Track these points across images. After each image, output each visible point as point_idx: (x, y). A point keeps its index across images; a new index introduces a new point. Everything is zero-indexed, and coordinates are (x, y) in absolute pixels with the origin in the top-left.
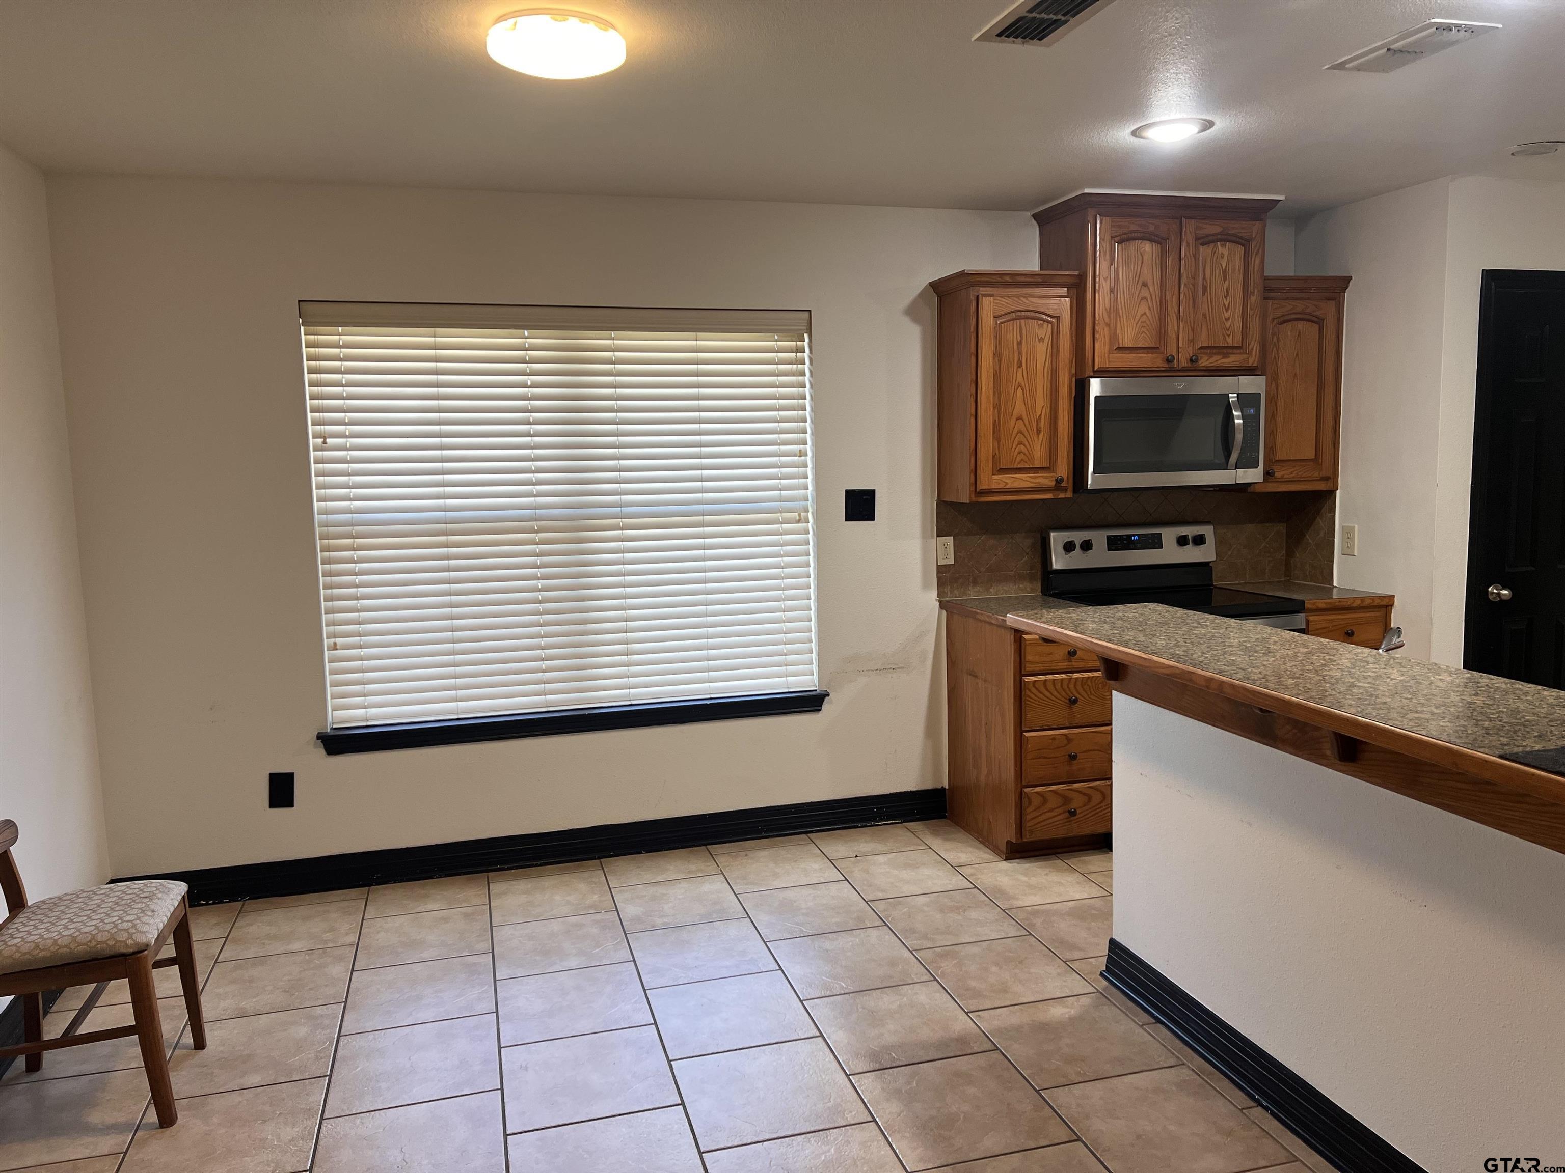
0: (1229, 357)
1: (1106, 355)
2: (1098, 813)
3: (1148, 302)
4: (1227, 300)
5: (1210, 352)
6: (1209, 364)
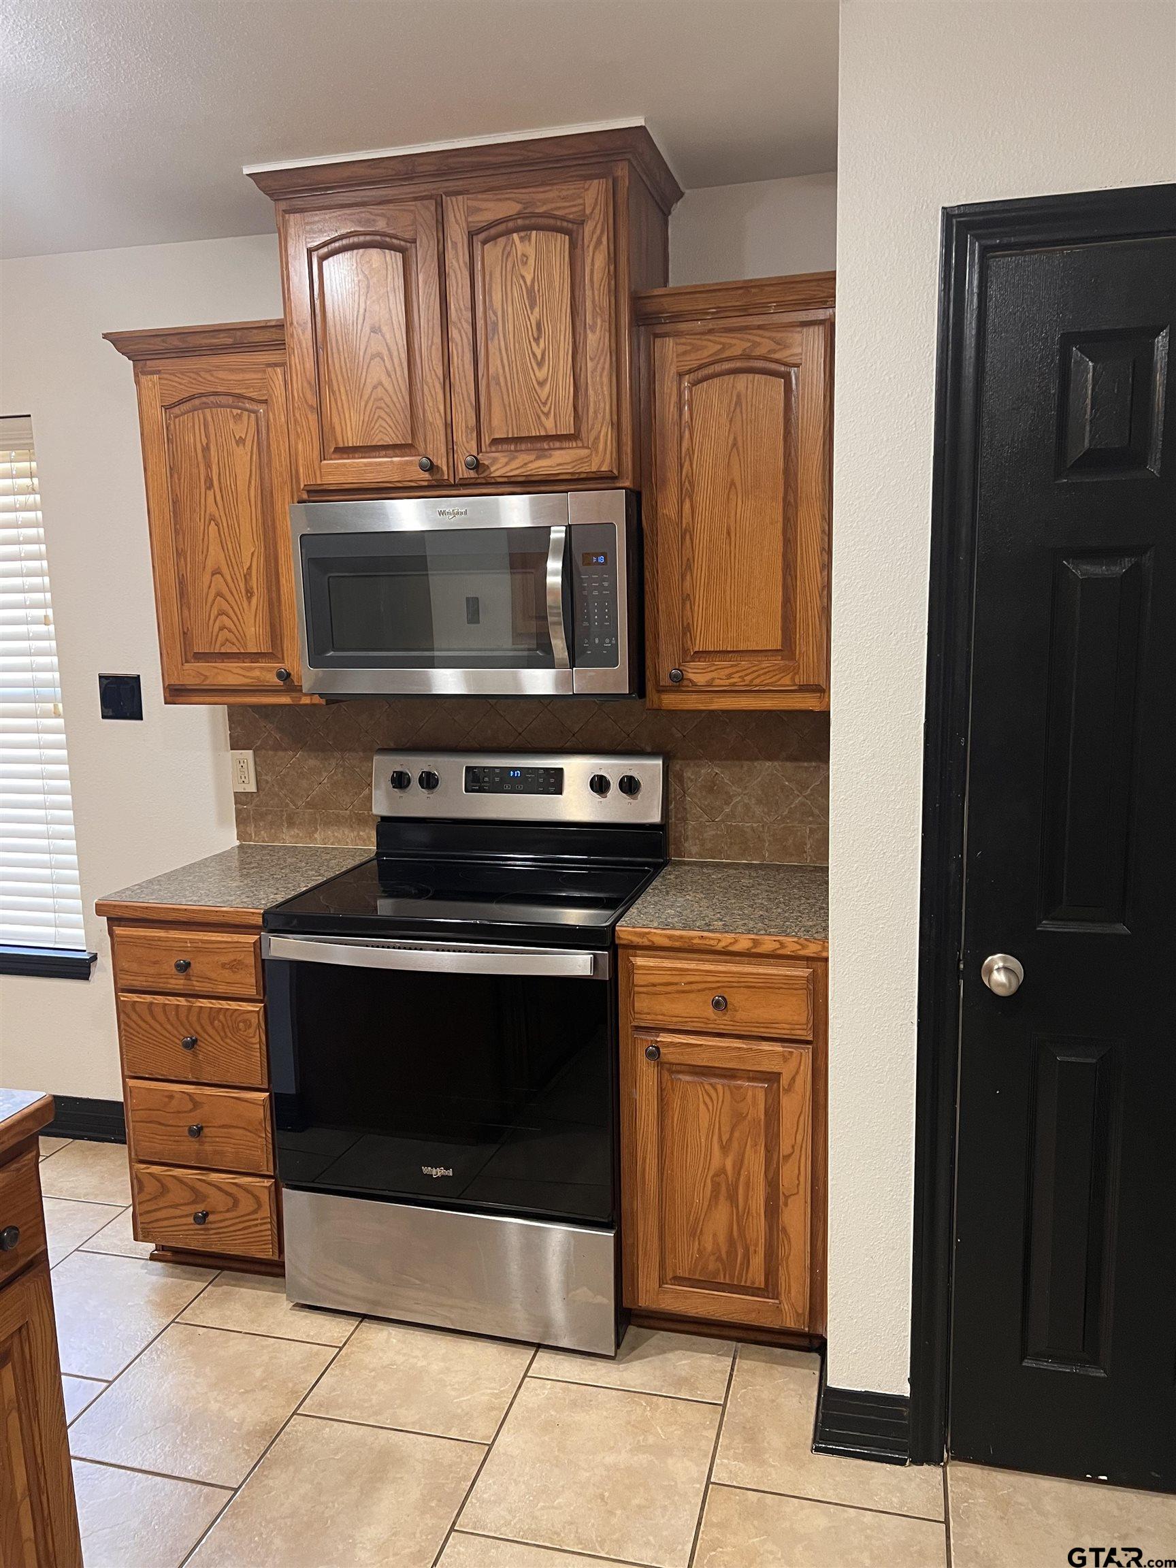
0: (551, 456)
1: (316, 463)
2: (250, 1227)
3: (384, 361)
4: (538, 344)
5: (513, 447)
6: (512, 470)
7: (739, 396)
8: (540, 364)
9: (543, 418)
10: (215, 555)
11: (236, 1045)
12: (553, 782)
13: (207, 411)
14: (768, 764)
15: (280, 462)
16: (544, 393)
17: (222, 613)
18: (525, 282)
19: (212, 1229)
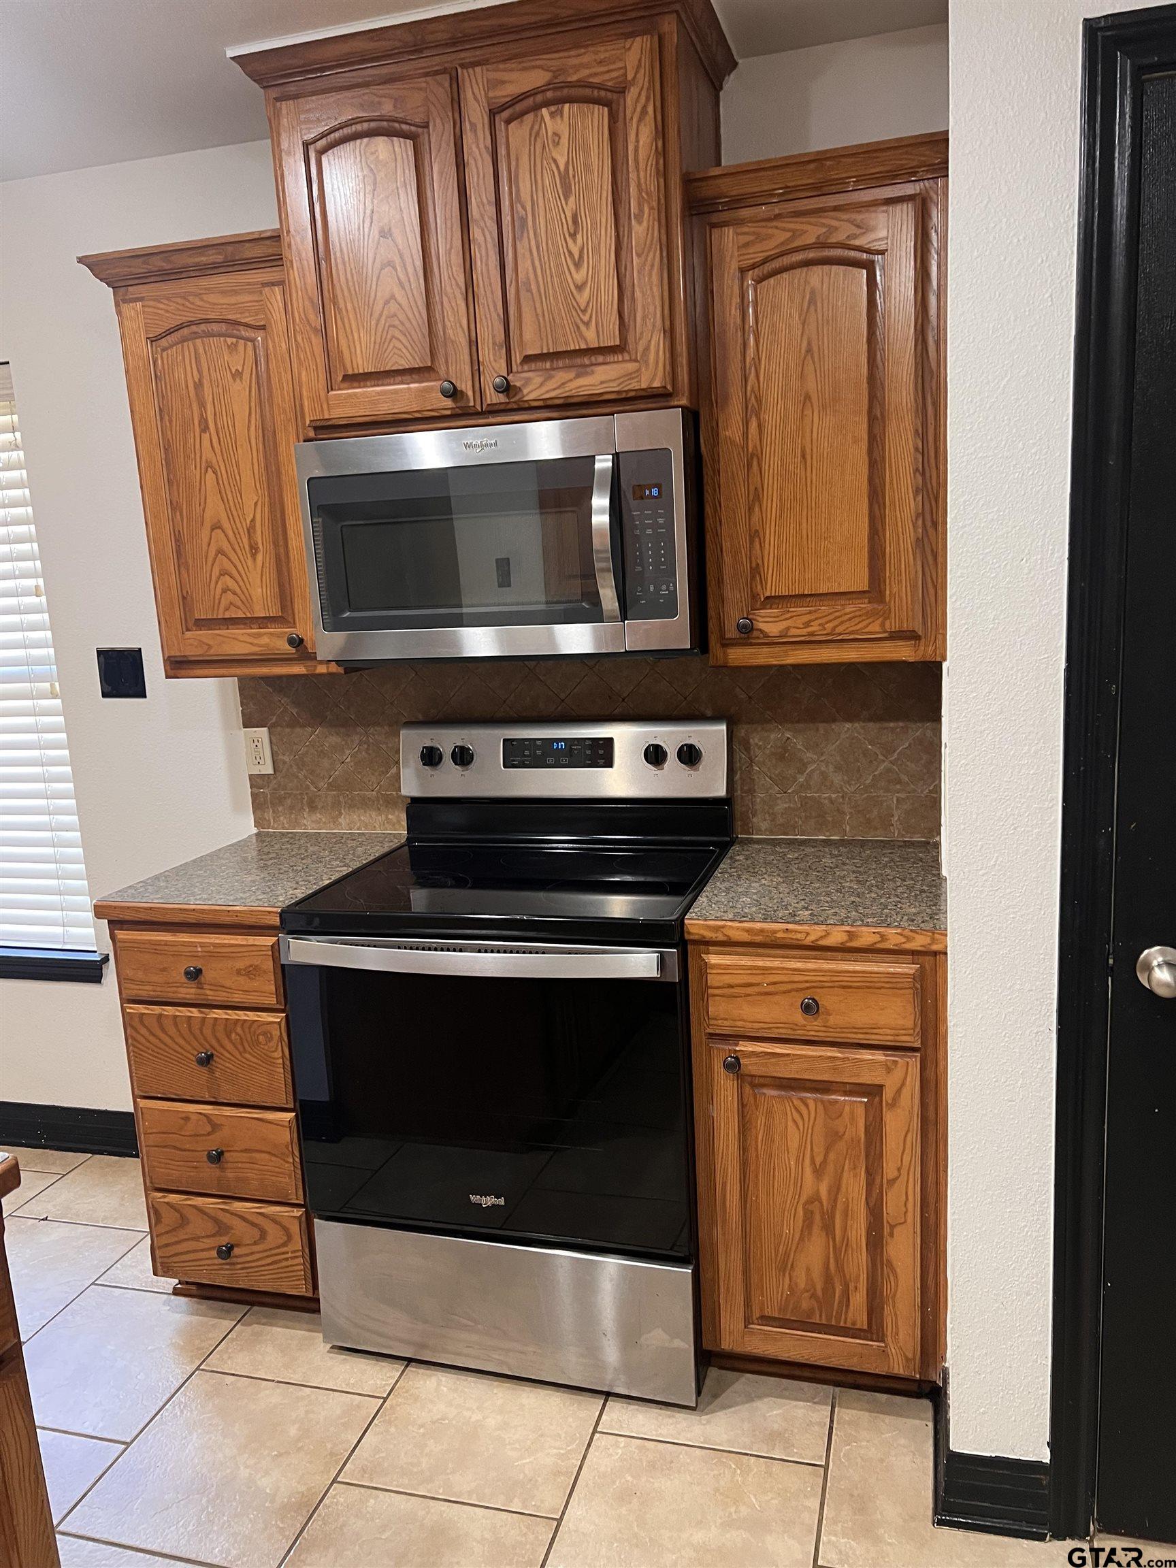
0: (593, 372)
1: (323, 394)
2: (280, 1261)
3: (396, 270)
4: (575, 241)
5: (548, 365)
6: (547, 392)
7: (813, 292)
8: (578, 265)
9: (583, 328)
10: (214, 508)
11: (256, 1060)
12: (601, 754)
13: (198, 341)
14: (848, 725)
15: (283, 397)
16: (583, 298)
17: (224, 573)
18: (558, 167)
19: (238, 1263)
